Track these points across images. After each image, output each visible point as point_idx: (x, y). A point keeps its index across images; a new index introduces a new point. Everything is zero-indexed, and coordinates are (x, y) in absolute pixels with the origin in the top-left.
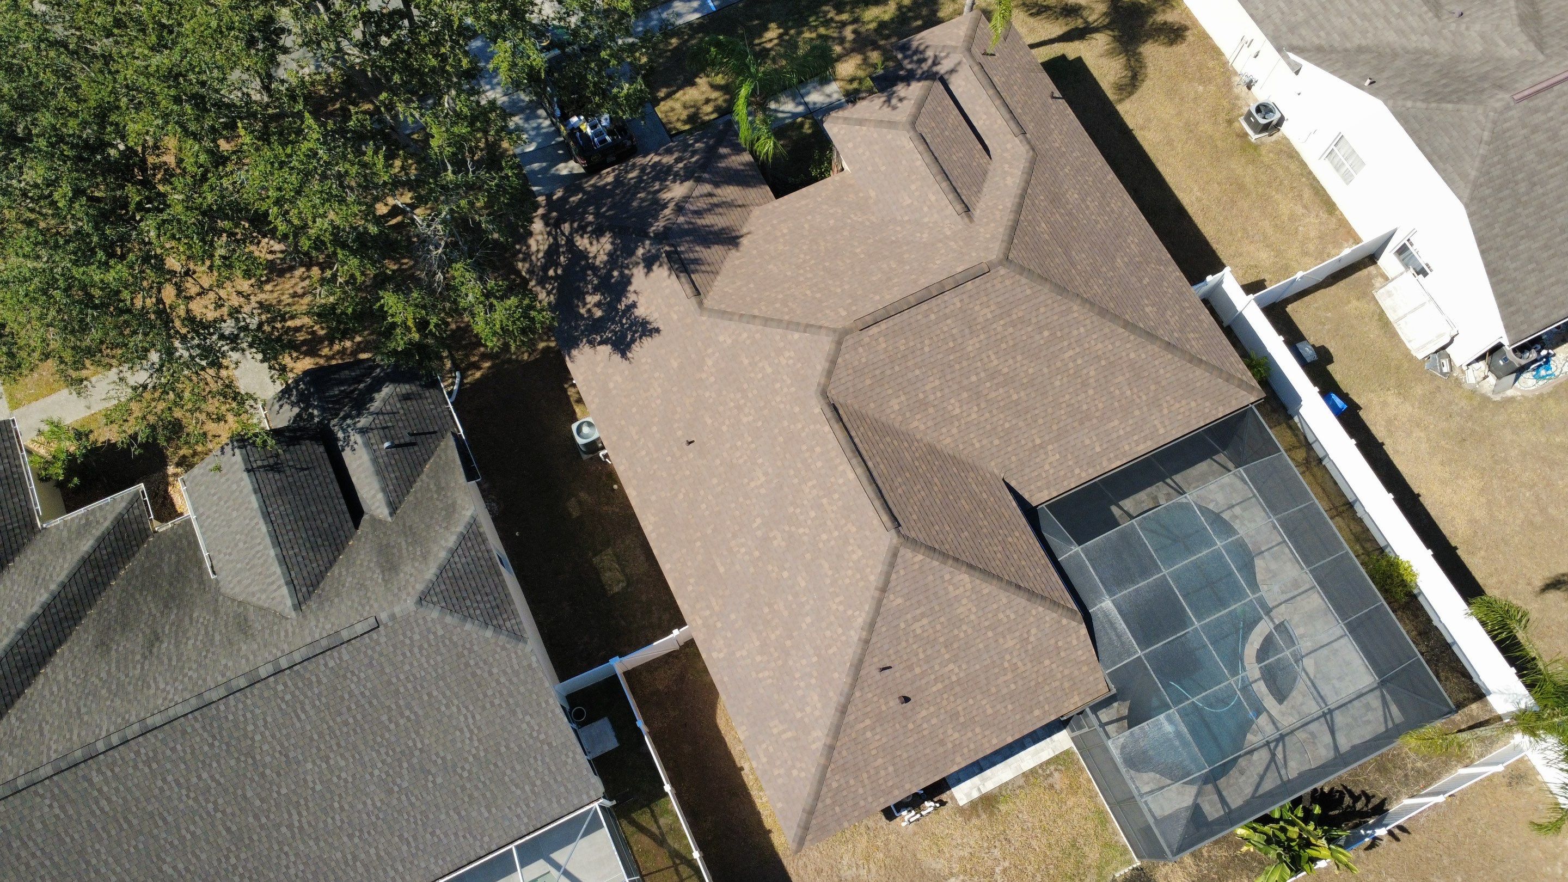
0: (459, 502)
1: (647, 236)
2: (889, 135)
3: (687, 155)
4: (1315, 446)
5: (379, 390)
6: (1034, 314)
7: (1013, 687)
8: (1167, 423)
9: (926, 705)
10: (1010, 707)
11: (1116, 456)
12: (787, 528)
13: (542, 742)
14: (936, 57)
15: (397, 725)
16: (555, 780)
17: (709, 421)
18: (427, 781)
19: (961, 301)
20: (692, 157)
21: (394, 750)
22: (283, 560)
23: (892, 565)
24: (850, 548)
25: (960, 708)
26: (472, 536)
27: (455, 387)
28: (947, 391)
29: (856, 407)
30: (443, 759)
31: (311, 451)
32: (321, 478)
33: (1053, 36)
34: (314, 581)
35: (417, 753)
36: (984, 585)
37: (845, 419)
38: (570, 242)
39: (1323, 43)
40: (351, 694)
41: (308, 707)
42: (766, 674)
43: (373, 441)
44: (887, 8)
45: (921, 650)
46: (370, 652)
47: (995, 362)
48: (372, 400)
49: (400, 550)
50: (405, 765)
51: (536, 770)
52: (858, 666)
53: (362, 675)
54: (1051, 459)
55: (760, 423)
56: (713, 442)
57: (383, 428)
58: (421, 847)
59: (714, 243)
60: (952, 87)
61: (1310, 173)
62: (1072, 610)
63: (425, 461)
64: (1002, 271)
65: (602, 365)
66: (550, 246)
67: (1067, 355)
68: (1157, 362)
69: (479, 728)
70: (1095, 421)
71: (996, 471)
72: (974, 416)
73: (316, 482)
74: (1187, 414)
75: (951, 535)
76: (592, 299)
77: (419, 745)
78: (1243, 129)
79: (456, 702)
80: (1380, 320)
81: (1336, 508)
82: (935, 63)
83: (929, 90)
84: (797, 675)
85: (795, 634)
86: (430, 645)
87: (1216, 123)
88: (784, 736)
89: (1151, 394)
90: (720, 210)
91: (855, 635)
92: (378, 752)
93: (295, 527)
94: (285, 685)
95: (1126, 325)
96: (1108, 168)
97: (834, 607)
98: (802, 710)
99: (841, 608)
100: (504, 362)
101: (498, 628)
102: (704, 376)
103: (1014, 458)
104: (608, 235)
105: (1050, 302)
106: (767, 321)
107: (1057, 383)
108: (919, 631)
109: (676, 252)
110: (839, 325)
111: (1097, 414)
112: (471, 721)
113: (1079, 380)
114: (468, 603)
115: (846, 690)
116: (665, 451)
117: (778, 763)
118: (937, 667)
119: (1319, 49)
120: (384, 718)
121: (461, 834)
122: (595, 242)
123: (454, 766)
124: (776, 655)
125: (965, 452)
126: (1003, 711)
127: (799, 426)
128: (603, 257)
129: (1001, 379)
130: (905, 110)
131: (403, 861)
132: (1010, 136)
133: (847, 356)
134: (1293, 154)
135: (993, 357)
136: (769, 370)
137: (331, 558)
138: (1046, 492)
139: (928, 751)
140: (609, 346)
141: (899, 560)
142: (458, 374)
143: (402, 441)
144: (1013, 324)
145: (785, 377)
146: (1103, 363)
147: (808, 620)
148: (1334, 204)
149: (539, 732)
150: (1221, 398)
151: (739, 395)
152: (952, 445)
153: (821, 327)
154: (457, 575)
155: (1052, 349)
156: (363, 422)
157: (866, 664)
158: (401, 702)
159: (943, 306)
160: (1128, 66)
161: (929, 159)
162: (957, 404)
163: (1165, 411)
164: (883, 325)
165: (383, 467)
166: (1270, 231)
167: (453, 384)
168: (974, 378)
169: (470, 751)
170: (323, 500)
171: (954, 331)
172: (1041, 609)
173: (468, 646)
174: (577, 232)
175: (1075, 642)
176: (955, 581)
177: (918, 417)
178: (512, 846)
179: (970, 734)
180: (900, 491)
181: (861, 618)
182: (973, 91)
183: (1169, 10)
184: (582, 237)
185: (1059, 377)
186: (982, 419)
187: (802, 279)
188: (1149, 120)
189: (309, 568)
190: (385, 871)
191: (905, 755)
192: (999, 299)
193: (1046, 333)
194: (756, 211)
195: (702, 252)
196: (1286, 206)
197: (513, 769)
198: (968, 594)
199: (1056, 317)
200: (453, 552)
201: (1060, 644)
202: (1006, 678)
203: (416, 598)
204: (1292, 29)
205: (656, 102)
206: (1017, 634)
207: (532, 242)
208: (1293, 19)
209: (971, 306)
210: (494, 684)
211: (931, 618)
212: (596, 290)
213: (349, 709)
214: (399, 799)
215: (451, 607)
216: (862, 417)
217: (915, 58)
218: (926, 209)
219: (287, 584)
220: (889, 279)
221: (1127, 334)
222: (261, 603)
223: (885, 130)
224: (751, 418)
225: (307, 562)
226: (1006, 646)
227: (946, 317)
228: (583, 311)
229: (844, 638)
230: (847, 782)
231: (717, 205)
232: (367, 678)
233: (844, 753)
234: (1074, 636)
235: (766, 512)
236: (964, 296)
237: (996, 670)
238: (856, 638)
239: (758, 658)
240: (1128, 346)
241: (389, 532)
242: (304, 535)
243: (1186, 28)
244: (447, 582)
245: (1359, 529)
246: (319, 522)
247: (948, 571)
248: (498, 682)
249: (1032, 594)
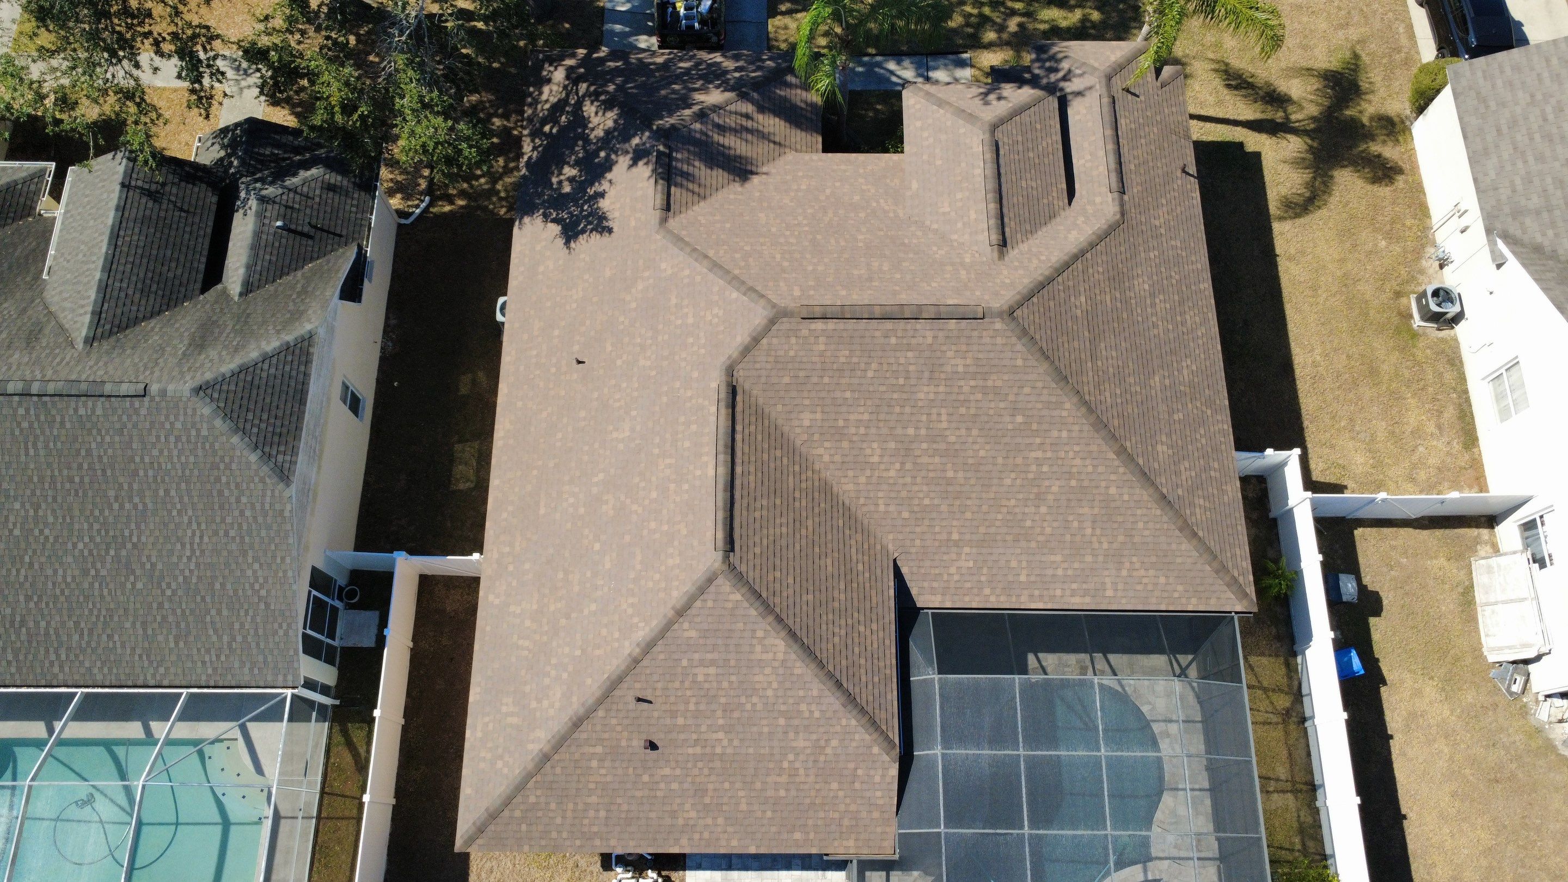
0: (310, 312)
1: (649, 127)
2: (963, 128)
3: (752, 67)
4: (1305, 700)
5: (308, 169)
6: (1015, 390)
7: (782, 793)
8: (1120, 586)
9: (673, 764)
10: (769, 814)
11: (1041, 596)
12: (623, 498)
13: (260, 598)
14: (1070, 71)
15: (122, 507)
16: (258, 644)
17: (609, 348)
18: (127, 579)
19: (935, 337)
20: (754, 71)
21: (107, 532)
22: (104, 289)
23: (702, 590)
24: (671, 550)
25: (711, 786)
26: (297, 352)
27: (418, 211)
28: (873, 431)
29: (761, 401)
30: (153, 565)
31: (202, 195)
32: (195, 227)
33: (1241, 118)
34: (124, 325)
35: (129, 546)
36: (799, 664)
37: (739, 408)
38: (579, 104)
39: (1546, 243)
40: (89, 451)
41: (40, 445)
42: (527, 643)
43: (268, 214)
44: (1070, 15)
45: (693, 700)
46: (125, 418)
47: (945, 425)
48: (295, 175)
49: (221, 333)
50: (112, 552)
51: (242, 625)
52: (615, 683)
53: (108, 439)
54: (962, 563)
55: (654, 373)
56: (601, 372)
57: (286, 207)
58: (93, 644)
59: (719, 166)
60: (1070, 112)
61: (1466, 392)
62: (891, 742)
63: (312, 259)
64: (999, 325)
65: (544, 243)
66: (559, 100)
67: (1033, 455)
68: (1139, 512)
69: (203, 551)
70: (1033, 544)
71: (891, 547)
72: (892, 473)
73: (188, 229)
74: (1150, 587)
75: (791, 591)
76: (569, 171)
77: (135, 539)
78: (1409, 308)
79: (190, 513)
80: (1463, 594)
81: (1294, 782)
82: (1065, 78)
83: (1037, 102)
84: (554, 661)
85: (574, 615)
86: (189, 441)
87: (1381, 289)
88: (510, 720)
89: (1115, 546)
90: (749, 137)
91: (629, 648)
92: (91, 526)
93: (138, 261)
94: (27, 410)
95: (1122, 451)
96: (1207, 275)
97: (624, 606)
98: (539, 701)
99: (630, 611)
100: (479, 207)
101: (267, 457)
102: (628, 298)
103: (918, 542)
104: (616, 111)
105: (1040, 384)
106: (715, 266)
107: (1008, 482)
108: (700, 678)
109: (669, 156)
110: (782, 303)
111: (1041, 538)
112: (197, 540)
113: (1035, 490)
114: (250, 416)
115: (590, 701)
116: (554, 360)
117: (490, 745)
118: (704, 728)
119: (1538, 249)
120: (112, 493)
121: (138, 651)
122: (600, 114)
123: (162, 577)
124: (546, 628)
125: (865, 509)
126: (759, 814)
127: (689, 393)
128: (600, 133)
129: (942, 446)
130: (998, 109)
131: (69, 649)
132: (1105, 190)
133: (775, 341)
134: (1454, 361)
135: (944, 418)
136: (690, 320)
137: (157, 309)
138: (939, 598)
139: (653, 815)
140: (559, 228)
141: (712, 589)
142: (427, 199)
143: (300, 228)
144: (985, 390)
145: (702, 334)
146: (1073, 483)
147: (593, 607)
148: (1477, 439)
149: (262, 587)
150: (1200, 588)
151: (650, 334)
152: (853, 495)
153: (763, 296)
154: (256, 382)
155: (1019, 440)
156: (270, 191)
157: (624, 685)
158: (135, 486)
159: (911, 333)
160: (1310, 185)
161: (990, 170)
162: (878, 452)
163: (1124, 573)
164: (831, 325)
165: (263, 244)
166: (1381, 436)
167: (417, 206)
168: (911, 431)
169: (182, 571)
170: (184, 249)
171: (912, 368)
172: (854, 722)
173: (227, 460)
174: (590, 96)
175: (877, 779)
176: (766, 642)
177: (827, 444)
178: (184, 691)
179: (709, 821)
180: (757, 514)
181: (643, 633)
182: (1090, 124)
183: (1390, 144)
184: (592, 103)
185: (1013, 475)
186: (901, 481)
187: (782, 240)
188: (1303, 253)
189: (126, 309)
190: (47, 651)
191: (625, 807)
192: (980, 356)
193: (1019, 419)
194: (790, 156)
195: (700, 169)
196: (1415, 416)
197: (219, 612)
198: (776, 664)
199: (1039, 406)
200: (266, 358)
201: (860, 772)
202: (779, 779)
203: (197, 383)
204: (1517, 213)
205: (773, 13)
206: (814, 737)
207: (546, 90)
208: (1523, 202)
209: (944, 348)
210: (236, 513)
211: (720, 671)
212: (577, 163)
213: (80, 467)
214: (92, 584)
215: (228, 411)
216: (760, 414)
217: (1048, 64)
218: (960, 225)
219: (93, 313)
220: (870, 279)
221: (1117, 463)
222: (64, 322)
223: (961, 122)
224: (648, 363)
225: (128, 302)
226: (794, 744)
227: (909, 348)
228: (555, 180)
229: (616, 645)
230: (547, 804)
231: (747, 130)
232: (111, 444)
233: (558, 770)
234: (880, 772)
235: (612, 471)
236: (941, 334)
237: (771, 765)
238: (627, 652)
239: (528, 623)
240: (1113, 477)
241: (226, 311)
242: (142, 275)
243: (1400, 171)
244: (241, 384)
245: (1309, 820)
246: (166, 268)
247: (763, 627)
248: (242, 513)
249: (851, 700)
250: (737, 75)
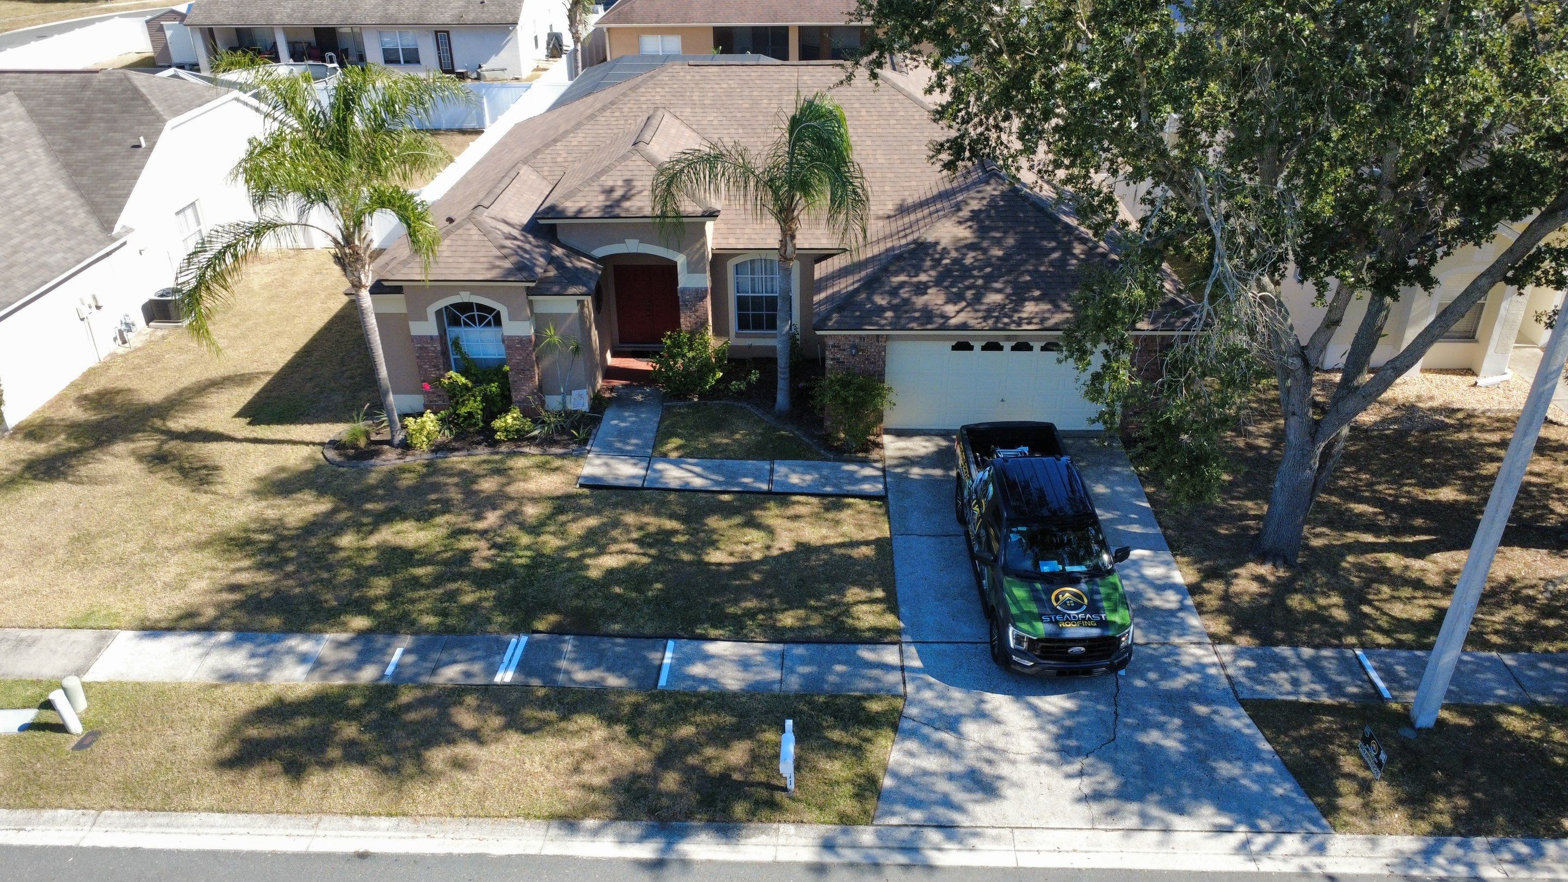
250: (923, 278)
